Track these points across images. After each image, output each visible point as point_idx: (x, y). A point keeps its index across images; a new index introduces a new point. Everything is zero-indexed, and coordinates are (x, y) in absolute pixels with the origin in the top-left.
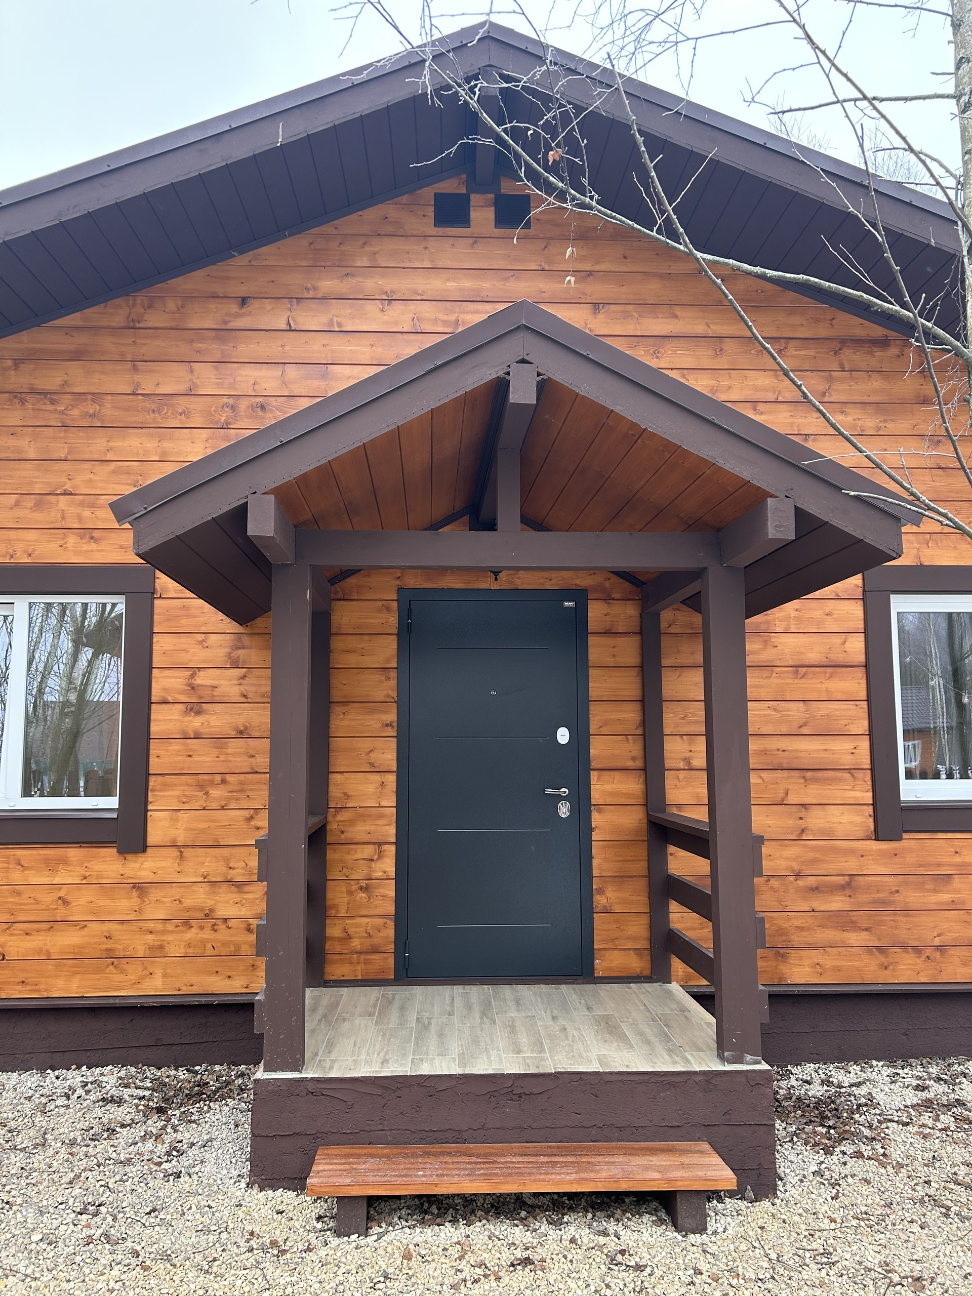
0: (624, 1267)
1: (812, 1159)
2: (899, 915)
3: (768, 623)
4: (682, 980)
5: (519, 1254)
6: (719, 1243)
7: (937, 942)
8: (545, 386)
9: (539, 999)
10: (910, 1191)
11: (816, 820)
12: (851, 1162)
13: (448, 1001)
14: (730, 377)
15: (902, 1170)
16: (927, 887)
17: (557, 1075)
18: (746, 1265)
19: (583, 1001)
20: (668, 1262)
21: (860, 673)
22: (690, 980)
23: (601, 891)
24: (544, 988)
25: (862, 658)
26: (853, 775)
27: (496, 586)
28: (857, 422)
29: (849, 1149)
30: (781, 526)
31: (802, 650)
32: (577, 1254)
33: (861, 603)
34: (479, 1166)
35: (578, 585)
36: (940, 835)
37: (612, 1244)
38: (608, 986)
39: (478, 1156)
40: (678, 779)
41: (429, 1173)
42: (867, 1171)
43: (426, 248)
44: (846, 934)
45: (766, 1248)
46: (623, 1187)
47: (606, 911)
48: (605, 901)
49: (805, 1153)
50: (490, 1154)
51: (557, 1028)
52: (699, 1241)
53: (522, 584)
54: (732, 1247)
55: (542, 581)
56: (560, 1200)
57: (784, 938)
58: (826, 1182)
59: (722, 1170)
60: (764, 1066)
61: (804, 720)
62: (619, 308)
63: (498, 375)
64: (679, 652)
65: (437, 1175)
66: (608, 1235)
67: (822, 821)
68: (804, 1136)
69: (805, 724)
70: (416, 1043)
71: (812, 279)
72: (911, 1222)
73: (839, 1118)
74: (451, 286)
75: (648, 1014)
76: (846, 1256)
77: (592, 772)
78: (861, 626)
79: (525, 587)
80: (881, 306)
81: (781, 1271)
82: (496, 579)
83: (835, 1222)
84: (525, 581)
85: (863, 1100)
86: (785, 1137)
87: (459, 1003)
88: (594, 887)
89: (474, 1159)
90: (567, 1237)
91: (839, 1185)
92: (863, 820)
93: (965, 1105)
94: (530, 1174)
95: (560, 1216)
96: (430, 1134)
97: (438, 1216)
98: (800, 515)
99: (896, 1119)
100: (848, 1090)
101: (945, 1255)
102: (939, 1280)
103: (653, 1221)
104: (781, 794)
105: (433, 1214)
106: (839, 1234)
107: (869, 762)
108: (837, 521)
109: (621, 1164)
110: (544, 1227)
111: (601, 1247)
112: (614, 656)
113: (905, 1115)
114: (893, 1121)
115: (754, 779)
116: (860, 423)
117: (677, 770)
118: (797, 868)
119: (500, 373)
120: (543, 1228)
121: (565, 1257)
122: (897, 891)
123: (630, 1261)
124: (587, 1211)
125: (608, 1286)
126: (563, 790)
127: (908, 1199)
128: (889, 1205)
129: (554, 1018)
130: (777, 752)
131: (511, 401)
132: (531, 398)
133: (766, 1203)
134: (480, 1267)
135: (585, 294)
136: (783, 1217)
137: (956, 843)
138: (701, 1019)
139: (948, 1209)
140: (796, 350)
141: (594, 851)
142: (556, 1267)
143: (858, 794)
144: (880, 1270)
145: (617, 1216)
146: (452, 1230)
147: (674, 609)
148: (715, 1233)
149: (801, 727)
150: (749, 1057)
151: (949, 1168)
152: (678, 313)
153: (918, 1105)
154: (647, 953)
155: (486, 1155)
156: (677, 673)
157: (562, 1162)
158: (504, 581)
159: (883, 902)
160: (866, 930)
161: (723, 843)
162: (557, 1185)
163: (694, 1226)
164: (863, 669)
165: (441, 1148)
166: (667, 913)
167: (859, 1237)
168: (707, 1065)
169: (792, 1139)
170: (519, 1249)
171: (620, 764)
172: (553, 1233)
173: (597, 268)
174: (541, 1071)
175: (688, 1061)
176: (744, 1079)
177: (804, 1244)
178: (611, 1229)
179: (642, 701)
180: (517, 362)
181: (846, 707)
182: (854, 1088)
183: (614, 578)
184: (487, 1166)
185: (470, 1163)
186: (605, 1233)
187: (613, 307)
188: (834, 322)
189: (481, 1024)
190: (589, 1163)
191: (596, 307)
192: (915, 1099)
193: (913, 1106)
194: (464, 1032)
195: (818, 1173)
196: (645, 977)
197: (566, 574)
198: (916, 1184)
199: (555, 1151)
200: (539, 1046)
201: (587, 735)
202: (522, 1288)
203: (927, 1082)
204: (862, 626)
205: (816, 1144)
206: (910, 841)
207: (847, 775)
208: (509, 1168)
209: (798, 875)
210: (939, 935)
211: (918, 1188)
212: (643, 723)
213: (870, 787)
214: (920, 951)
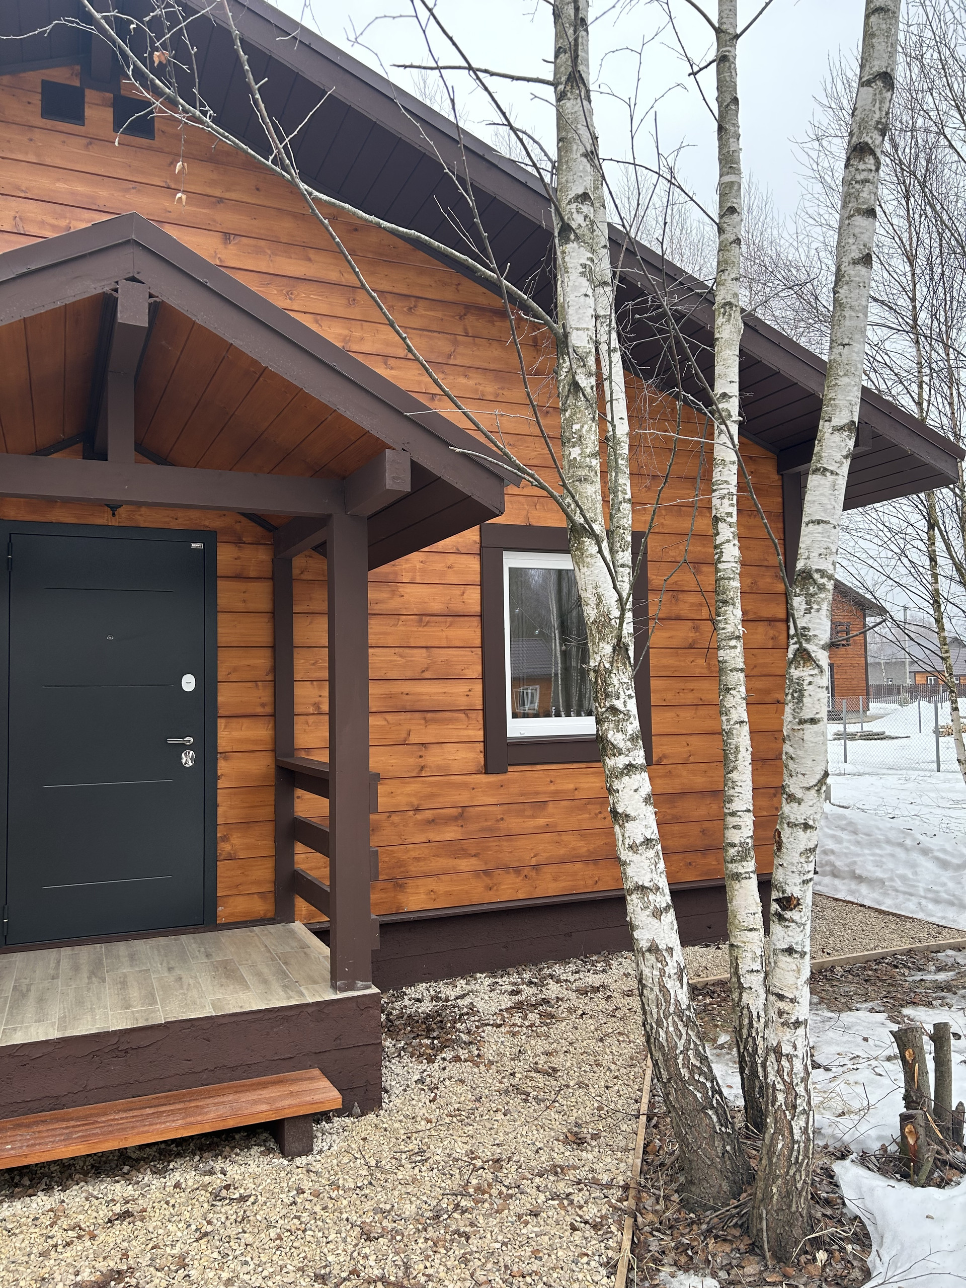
0: (227, 1201)
1: (416, 1069)
2: (503, 840)
3: (396, 573)
4: (305, 919)
5: (117, 1209)
6: (323, 1161)
7: (534, 862)
8: (157, 309)
9: (156, 952)
10: (498, 1084)
11: (434, 758)
12: (450, 1066)
13: (52, 965)
14: (362, 329)
15: (493, 1067)
16: (527, 813)
17: (168, 1025)
18: (347, 1177)
19: (202, 949)
20: (272, 1187)
21: (476, 622)
22: (313, 917)
23: (225, 839)
24: (162, 941)
25: (477, 609)
26: (467, 715)
27: (114, 522)
28: (478, 386)
29: (448, 1054)
30: (398, 478)
31: (426, 599)
32: (180, 1198)
33: (478, 557)
34: (77, 1129)
35: (207, 527)
36: (539, 767)
37: (217, 1181)
38: (230, 932)
39: (77, 1119)
40: (307, 723)
41: (19, 1145)
42: (463, 1072)
43: (31, 140)
44: (458, 861)
45: (367, 1157)
46: (231, 1124)
47: (231, 858)
48: (230, 848)
49: (410, 1065)
50: (91, 1115)
51: (172, 979)
52: (304, 1162)
53: (145, 521)
54: (335, 1162)
55: (167, 519)
56: (168, 1148)
57: (402, 869)
58: (426, 1088)
59: (330, 1092)
60: (375, 990)
61: (426, 666)
62: (251, 241)
63: (104, 290)
64: (311, 599)
65: (28, 1146)
66: (215, 1173)
67: (439, 758)
68: (411, 1050)
69: (427, 669)
70: (11, 1013)
71: (423, 236)
72: (496, 1111)
73: (442, 1029)
74: (63, 187)
75: (268, 954)
76: (437, 1153)
77: (219, 720)
78: (477, 578)
79: (146, 525)
80: (484, 273)
81: (379, 1175)
82: (114, 515)
83: (431, 1122)
84: (147, 519)
85: (466, 1010)
86: (394, 1053)
87: (65, 965)
88: (219, 835)
89: (72, 1123)
90: (171, 1183)
91: (437, 1088)
92: (473, 756)
93: (549, 1002)
94: (133, 1128)
95: (166, 1164)
96: (23, 1105)
97: (30, 1187)
98: (416, 468)
99: (492, 1022)
100: (454, 1003)
101: (522, 1136)
102: (515, 1159)
103: (261, 1152)
104: (404, 735)
105: (24, 1186)
106: (433, 1132)
107: (481, 703)
108: (449, 477)
109: (231, 1102)
110: (148, 1177)
111: (205, 1187)
112: (244, 601)
113: (499, 1018)
114: (489, 1025)
115: (373, 721)
116: (481, 388)
117: (307, 715)
118: (416, 803)
119: (107, 289)
120: (146, 1179)
121: (167, 1203)
122: (502, 819)
123: (234, 1194)
124: (195, 1155)
125: (209, 1223)
126: (187, 739)
127: (496, 1091)
128: (479, 1100)
129: (170, 969)
130: (401, 696)
131: (119, 321)
132: (143, 321)
133: (371, 1116)
134: (73, 1229)
135: (214, 221)
136: (384, 1126)
137: (552, 773)
138: (320, 953)
139: (528, 1094)
140: (425, 310)
141: (220, 799)
142: (157, 1214)
143: (471, 733)
144: (466, 1159)
145: (225, 1153)
146: (45, 1198)
147: (306, 556)
148: (321, 1152)
149: (423, 671)
150: (360, 984)
151: (531, 1059)
152: (312, 256)
153: (511, 1008)
154: (271, 895)
155: (86, 1117)
156: (309, 620)
157: (169, 1111)
158: (123, 517)
159: (490, 829)
160: (475, 856)
161: (342, 783)
162: (161, 1134)
163: (301, 1149)
164: (479, 618)
165: (35, 1117)
166: (292, 854)
167: (451, 1132)
168: (320, 996)
169: (400, 1054)
170: (118, 1205)
171: (249, 711)
172: (157, 1182)
173: (227, 195)
174: (150, 1023)
175: (302, 994)
176: (354, 1004)
177: (402, 1147)
178: (218, 1167)
179: (273, 647)
180: (127, 279)
181: (463, 653)
182: (459, 1001)
183: (245, 521)
184: (87, 1127)
185: (67, 1128)
186: (211, 1172)
187: (244, 240)
188: (460, 287)
189: (88, 983)
190: (197, 1107)
191: (227, 236)
192: (509, 1003)
193: (507, 1009)
194: (68, 994)
195: (421, 1081)
196: (268, 919)
197: (194, 514)
198: (503, 1077)
199: (162, 1101)
200: (150, 998)
201: (215, 682)
202: (119, 1242)
203: (521, 987)
204: (479, 579)
205: (421, 1055)
206: (514, 774)
207: (462, 716)
208: (111, 1125)
209: (417, 810)
210: (535, 856)
211: (505, 1080)
212: (274, 669)
213: (482, 726)
214: (520, 871)
